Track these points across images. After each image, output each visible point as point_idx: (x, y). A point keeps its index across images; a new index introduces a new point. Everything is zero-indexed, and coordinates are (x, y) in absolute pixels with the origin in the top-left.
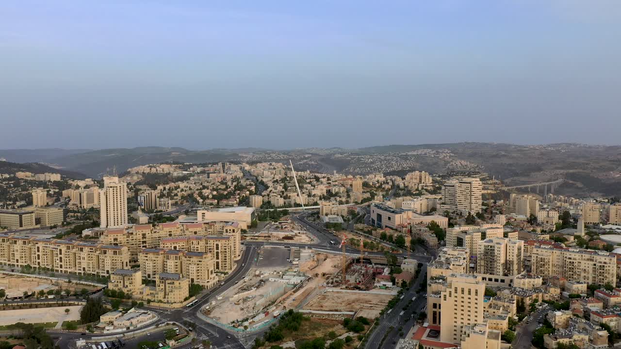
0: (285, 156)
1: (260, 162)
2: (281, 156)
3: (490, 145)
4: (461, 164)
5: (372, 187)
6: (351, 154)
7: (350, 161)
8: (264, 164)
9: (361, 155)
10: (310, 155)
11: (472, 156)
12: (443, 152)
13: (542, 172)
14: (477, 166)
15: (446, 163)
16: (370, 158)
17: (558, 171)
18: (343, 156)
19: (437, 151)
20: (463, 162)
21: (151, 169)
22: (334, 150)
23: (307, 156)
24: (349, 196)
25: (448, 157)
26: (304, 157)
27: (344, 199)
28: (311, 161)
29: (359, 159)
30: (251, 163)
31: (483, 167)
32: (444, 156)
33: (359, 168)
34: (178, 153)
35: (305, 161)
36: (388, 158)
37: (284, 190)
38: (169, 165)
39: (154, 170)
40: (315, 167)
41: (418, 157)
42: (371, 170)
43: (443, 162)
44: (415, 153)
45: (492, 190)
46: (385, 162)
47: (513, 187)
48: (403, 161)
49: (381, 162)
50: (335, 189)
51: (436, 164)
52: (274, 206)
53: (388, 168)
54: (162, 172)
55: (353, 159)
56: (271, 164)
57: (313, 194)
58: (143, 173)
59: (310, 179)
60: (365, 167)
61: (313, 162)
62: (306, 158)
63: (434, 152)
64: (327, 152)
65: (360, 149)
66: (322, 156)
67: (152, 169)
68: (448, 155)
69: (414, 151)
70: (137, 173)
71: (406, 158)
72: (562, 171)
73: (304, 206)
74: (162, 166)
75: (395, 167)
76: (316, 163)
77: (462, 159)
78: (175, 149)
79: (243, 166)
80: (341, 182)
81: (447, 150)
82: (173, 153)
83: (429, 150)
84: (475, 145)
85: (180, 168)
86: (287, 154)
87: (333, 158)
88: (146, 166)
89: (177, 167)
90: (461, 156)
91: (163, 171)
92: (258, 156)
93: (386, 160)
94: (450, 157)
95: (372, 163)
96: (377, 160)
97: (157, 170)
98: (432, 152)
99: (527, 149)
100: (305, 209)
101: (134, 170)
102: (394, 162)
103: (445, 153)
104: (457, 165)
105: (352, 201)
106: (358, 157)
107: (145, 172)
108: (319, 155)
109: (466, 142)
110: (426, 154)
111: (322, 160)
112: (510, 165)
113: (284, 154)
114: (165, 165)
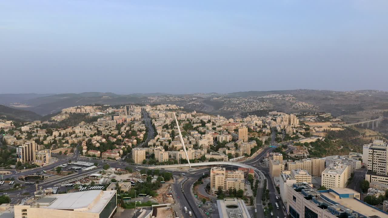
0: (179, 99)
1: (160, 105)
2: (177, 99)
3: (317, 91)
4: (303, 105)
5: (254, 131)
6: (224, 97)
7: (223, 102)
8: (162, 106)
9: (230, 98)
10: (196, 98)
11: (308, 99)
12: (287, 96)
13: (364, 111)
14: (314, 107)
15: (292, 104)
16: (237, 100)
17: (377, 111)
18: (219, 99)
19: (283, 96)
20: (303, 103)
21: (76, 110)
22: (212, 94)
23: (194, 99)
24: (237, 147)
25: (292, 100)
26: (192, 100)
27: (233, 152)
28: (197, 102)
29: (230, 101)
30: (153, 105)
31: (318, 107)
32: (289, 99)
33: (231, 107)
34: (107, 97)
35: (193, 102)
36: (250, 100)
37: (171, 139)
38: (92, 107)
39: (79, 111)
40: (200, 107)
41: (271, 100)
42: (240, 109)
43: (289, 104)
44: (268, 97)
45: (340, 127)
46: (249, 103)
47: (352, 124)
48: (261, 102)
49: (245, 103)
50: (222, 138)
51: (284, 104)
52: (158, 161)
53: (251, 108)
54: (84, 112)
55: (225, 101)
56: (167, 106)
57: (200, 144)
58: (70, 113)
59: (197, 123)
60: (235, 107)
61: (198, 103)
62: (193, 100)
63: (281, 96)
64: (208, 96)
65: (228, 94)
66: (204, 98)
67: (78, 110)
68: (291, 98)
69: (267, 95)
70: (66, 113)
71: (263, 100)
72: (380, 111)
73: (191, 162)
74: (86, 108)
75: (256, 107)
76: (200, 104)
77: (302, 101)
78: (107, 94)
79: (145, 108)
80: (226, 127)
81: (290, 95)
82: (104, 97)
83: (278, 95)
84: (306, 91)
85: (99, 109)
86: (181, 97)
87: (211, 100)
88: (74, 107)
89: (97, 108)
90: (301, 99)
91: (86, 111)
92: (161, 99)
93: (249, 102)
94: (293, 99)
95: (239, 104)
96: (242, 102)
97: (81, 111)
98: (280, 96)
99: (346, 94)
100: (192, 167)
101: (64, 110)
102: (255, 103)
103: (289, 97)
104: (299, 105)
105: (241, 153)
106: (228, 99)
107: (72, 112)
108: (203, 98)
109: (300, 89)
110: (276, 98)
111: (205, 102)
112: (337, 105)
113: (179, 97)
114: (89, 107)
